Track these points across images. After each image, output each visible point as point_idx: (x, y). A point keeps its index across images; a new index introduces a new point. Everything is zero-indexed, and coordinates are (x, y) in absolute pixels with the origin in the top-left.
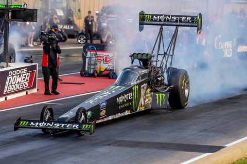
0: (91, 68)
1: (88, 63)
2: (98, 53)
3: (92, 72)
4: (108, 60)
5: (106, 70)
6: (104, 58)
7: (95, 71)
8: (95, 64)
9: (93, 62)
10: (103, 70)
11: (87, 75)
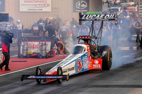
0: (24, 52)
1: (22, 49)
2: (29, 43)
3: (25, 55)
4: (35, 47)
5: (34, 53)
6: (32, 45)
7: (27, 54)
8: (27, 50)
9: (25, 49)
10: (32, 53)
11: (22, 57)
